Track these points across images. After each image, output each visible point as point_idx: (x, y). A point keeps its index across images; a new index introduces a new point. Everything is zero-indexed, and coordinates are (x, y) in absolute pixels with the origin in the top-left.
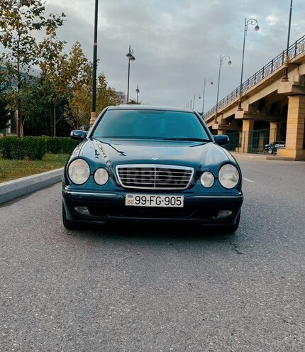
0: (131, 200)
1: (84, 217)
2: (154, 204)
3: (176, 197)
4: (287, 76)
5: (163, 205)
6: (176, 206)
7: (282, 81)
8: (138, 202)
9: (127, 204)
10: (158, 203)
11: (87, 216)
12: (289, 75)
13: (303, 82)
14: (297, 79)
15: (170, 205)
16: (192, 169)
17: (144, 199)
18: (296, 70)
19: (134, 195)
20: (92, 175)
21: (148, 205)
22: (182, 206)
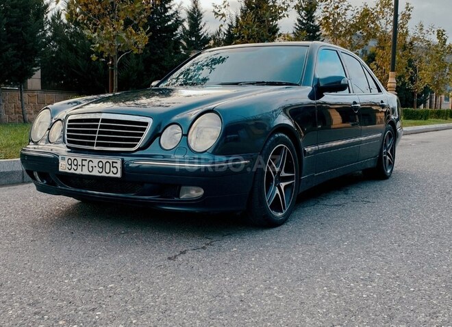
0: (64, 164)
2: (85, 172)
3: (111, 161)
5: (95, 173)
6: (111, 175)
8: (70, 167)
9: (60, 170)
10: (91, 169)
15: (104, 174)
16: (150, 121)
17: (75, 163)
19: (67, 157)
20: (49, 129)
21: (79, 172)
22: (119, 175)
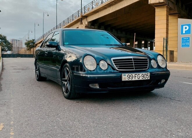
0: (125, 77)
1: (96, 90)
2: (137, 79)
3: (146, 74)
4: (82, 22)
5: (141, 79)
6: (146, 79)
7: (80, 24)
8: (129, 78)
9: (123, 80)
10: (139, 78)
11: (98, 89)
12: (83, 21)
13: (89, 25)
14: (87, 23)
15: (144, 79)
16: (148, 58)
17: (132, 76)
18: (86, 19)
19: (127, 74)
20: (98, 64)
21: (134, 79)
22: (149, 78)
